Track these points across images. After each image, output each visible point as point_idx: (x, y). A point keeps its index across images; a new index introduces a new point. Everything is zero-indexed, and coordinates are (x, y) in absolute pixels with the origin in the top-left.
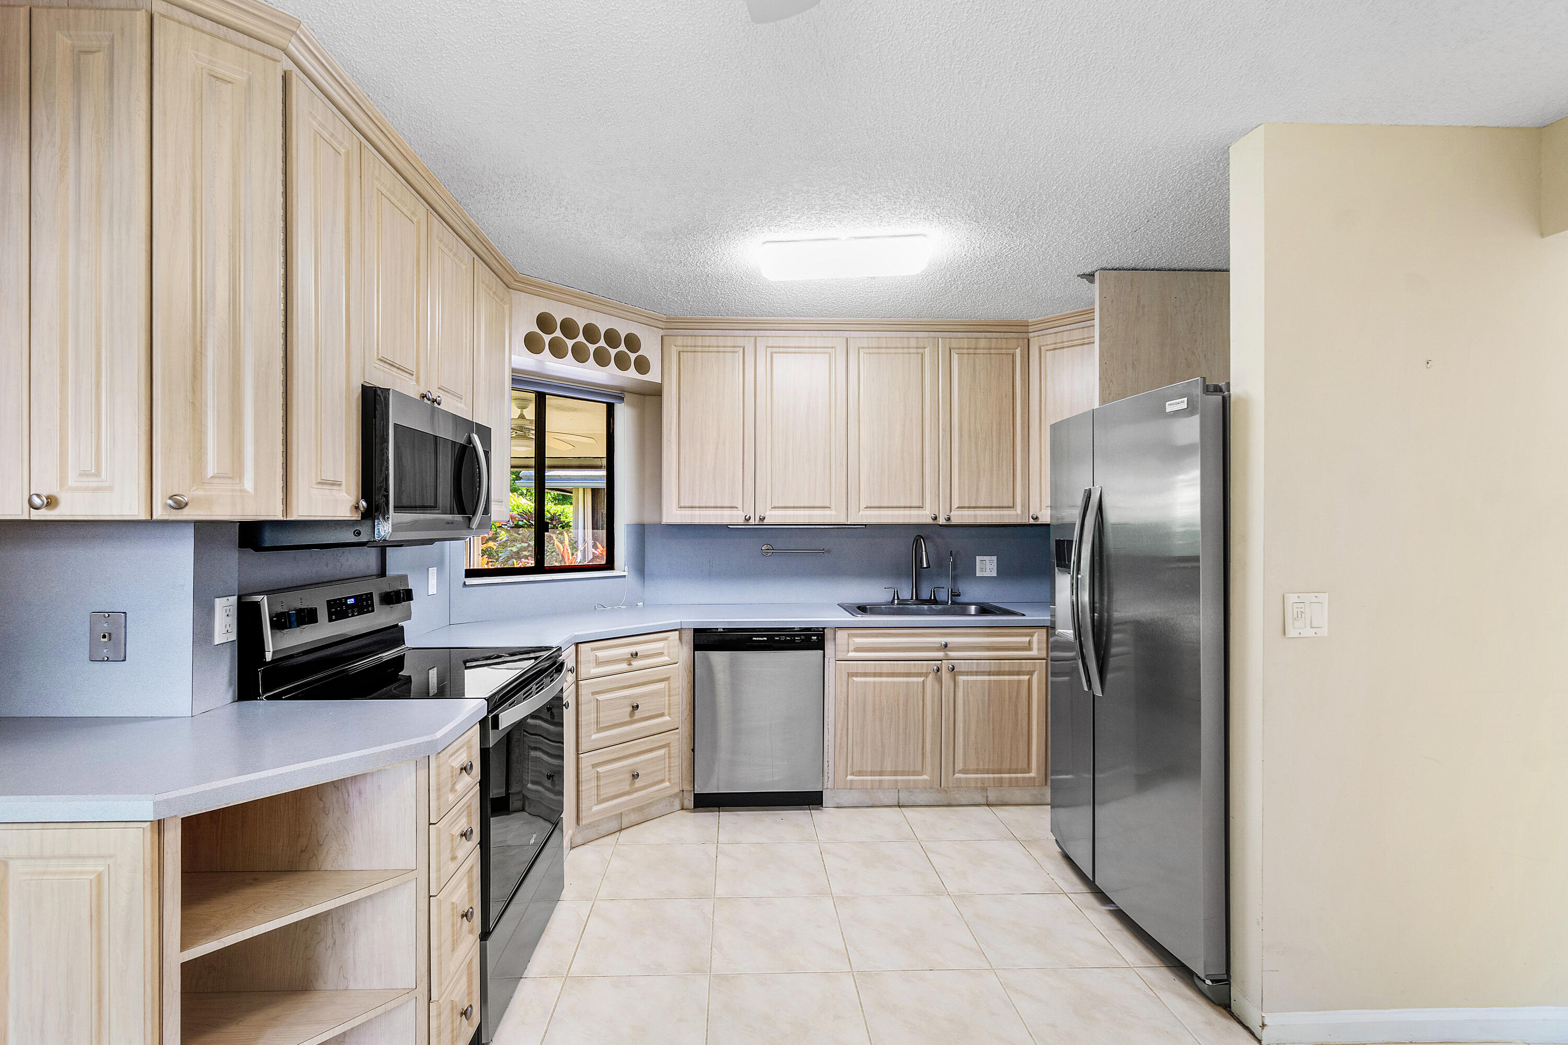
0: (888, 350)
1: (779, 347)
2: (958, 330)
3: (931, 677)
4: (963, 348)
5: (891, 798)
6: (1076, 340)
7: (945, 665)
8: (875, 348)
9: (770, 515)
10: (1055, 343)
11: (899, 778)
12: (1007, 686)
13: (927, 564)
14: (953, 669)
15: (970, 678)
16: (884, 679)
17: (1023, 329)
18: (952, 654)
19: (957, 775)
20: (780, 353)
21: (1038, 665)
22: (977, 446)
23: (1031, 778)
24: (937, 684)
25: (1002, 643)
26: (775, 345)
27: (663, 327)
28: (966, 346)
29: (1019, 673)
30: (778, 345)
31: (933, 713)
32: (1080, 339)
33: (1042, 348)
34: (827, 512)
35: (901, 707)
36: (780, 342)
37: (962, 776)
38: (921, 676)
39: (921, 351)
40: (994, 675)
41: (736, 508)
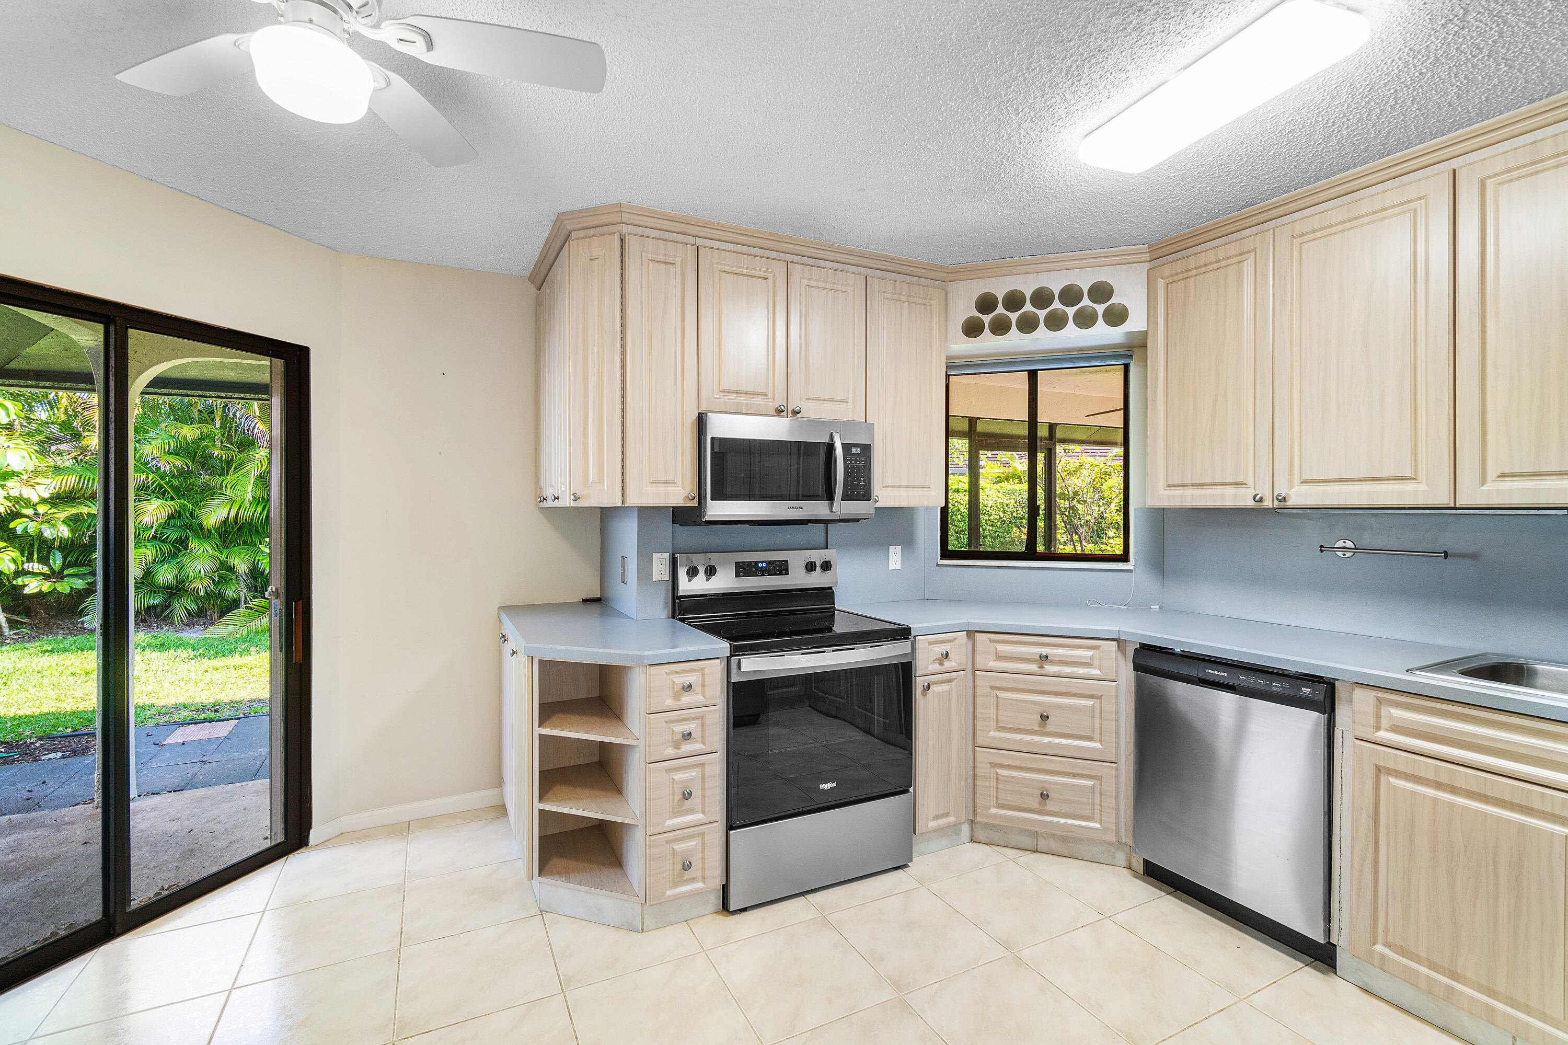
9: (1298, 494)
26: (1305, 230)
27: (1148, 259)
30: (1310, 229)
34: (1409, 486)
36: (1315, 222)
41: (1246, 484)
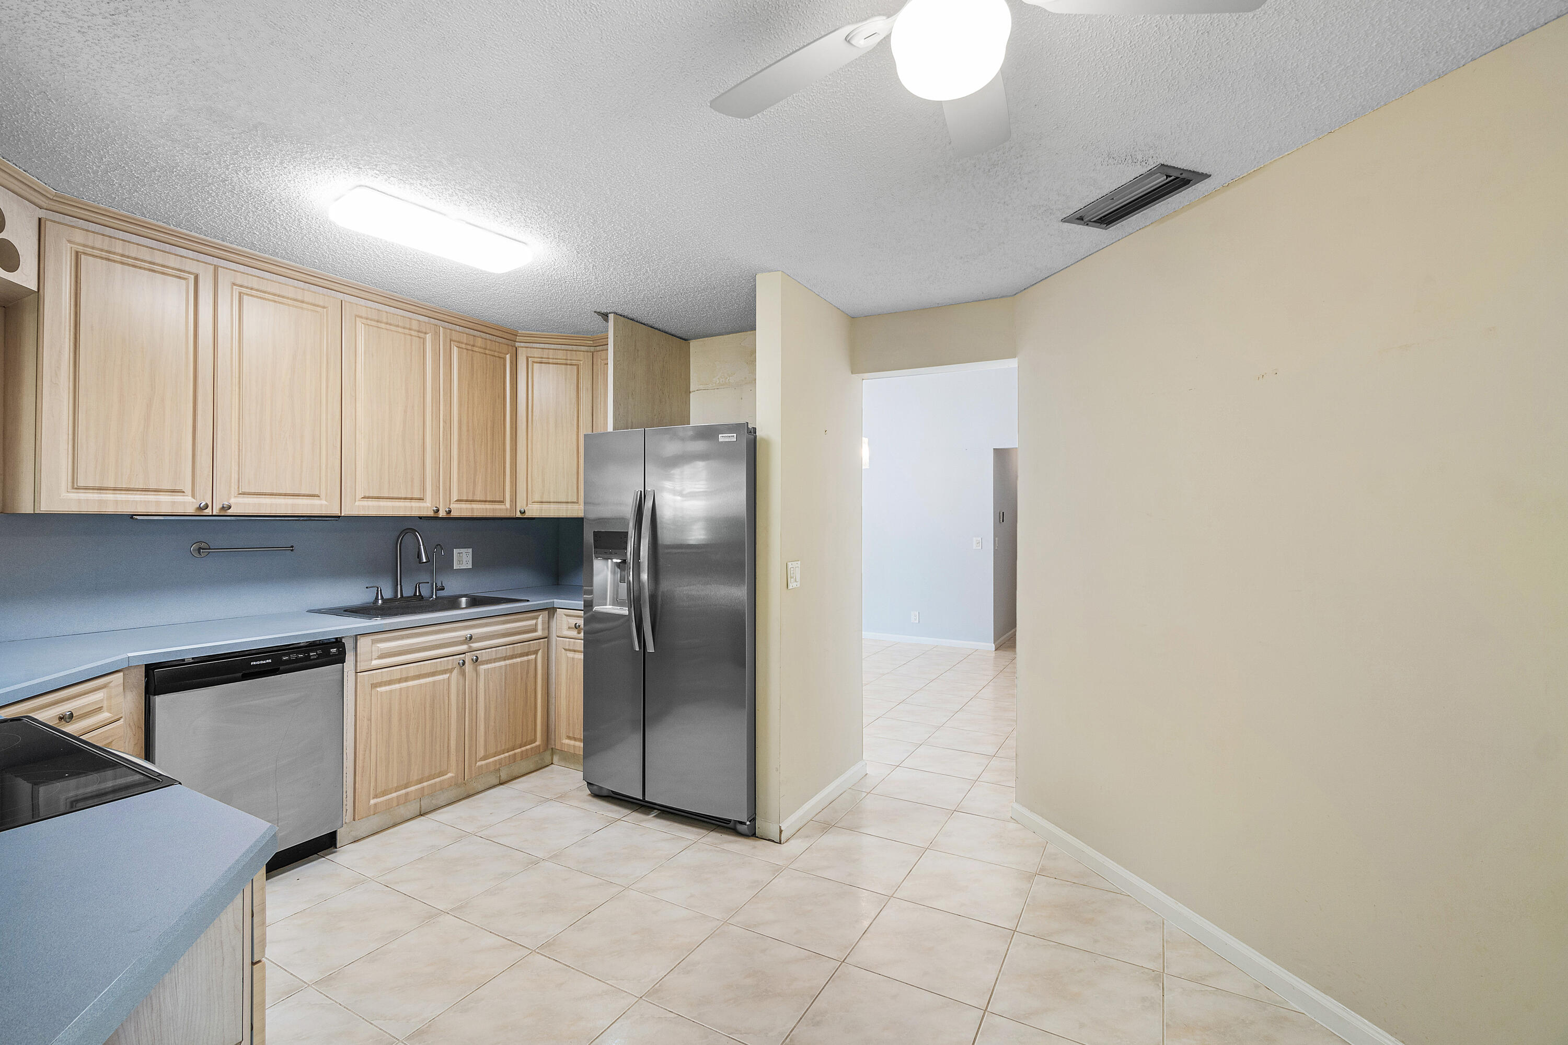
0: (388, 327)
1: (252, 289)
2: (457, 323)
3: (455, 672)
4: (462, 343)
5: (413, 808)
6: (560, 359)
7: (468, 658)
8: (374, 320)
9: (236, 504)
10: (542, 358)
11: (425, 784)
12: (519, 668)
13: (426, 559)
14: (477, 660)
15: (490, 666)
16: (411, 683)
17: (512, 337)
18: (475, 645)
19: (479, 764)
20: (252, 296)
21: (542, 643)
22: (474, 441)
23: (536, 746)
24: (462, 677)
25: (515, 628)
26: (245, 284)
27: (45, 205)
28: (465, 341)
29: (527, 654)
30: (250, 285)
31: (458, 708)
32: (564, 359)
33: (530, 359)
34: (316, 501)
35: (428, 709)
36: (254, 283)
37: (483, 762)
38: (445, 673)
39: (422, 335)
40: (508, 659)
41: (184, 492)
